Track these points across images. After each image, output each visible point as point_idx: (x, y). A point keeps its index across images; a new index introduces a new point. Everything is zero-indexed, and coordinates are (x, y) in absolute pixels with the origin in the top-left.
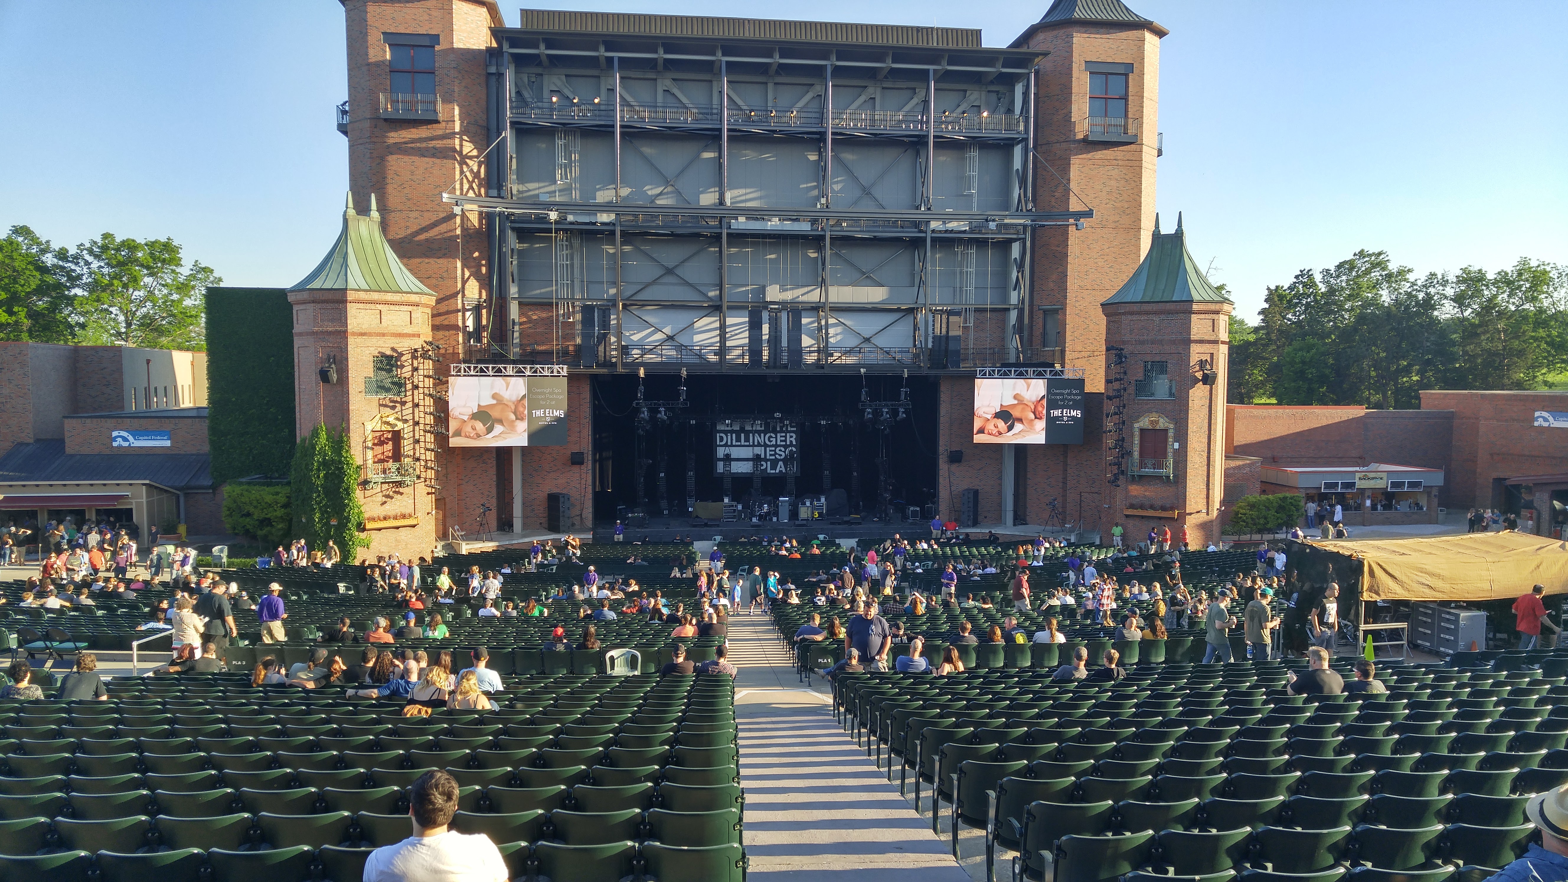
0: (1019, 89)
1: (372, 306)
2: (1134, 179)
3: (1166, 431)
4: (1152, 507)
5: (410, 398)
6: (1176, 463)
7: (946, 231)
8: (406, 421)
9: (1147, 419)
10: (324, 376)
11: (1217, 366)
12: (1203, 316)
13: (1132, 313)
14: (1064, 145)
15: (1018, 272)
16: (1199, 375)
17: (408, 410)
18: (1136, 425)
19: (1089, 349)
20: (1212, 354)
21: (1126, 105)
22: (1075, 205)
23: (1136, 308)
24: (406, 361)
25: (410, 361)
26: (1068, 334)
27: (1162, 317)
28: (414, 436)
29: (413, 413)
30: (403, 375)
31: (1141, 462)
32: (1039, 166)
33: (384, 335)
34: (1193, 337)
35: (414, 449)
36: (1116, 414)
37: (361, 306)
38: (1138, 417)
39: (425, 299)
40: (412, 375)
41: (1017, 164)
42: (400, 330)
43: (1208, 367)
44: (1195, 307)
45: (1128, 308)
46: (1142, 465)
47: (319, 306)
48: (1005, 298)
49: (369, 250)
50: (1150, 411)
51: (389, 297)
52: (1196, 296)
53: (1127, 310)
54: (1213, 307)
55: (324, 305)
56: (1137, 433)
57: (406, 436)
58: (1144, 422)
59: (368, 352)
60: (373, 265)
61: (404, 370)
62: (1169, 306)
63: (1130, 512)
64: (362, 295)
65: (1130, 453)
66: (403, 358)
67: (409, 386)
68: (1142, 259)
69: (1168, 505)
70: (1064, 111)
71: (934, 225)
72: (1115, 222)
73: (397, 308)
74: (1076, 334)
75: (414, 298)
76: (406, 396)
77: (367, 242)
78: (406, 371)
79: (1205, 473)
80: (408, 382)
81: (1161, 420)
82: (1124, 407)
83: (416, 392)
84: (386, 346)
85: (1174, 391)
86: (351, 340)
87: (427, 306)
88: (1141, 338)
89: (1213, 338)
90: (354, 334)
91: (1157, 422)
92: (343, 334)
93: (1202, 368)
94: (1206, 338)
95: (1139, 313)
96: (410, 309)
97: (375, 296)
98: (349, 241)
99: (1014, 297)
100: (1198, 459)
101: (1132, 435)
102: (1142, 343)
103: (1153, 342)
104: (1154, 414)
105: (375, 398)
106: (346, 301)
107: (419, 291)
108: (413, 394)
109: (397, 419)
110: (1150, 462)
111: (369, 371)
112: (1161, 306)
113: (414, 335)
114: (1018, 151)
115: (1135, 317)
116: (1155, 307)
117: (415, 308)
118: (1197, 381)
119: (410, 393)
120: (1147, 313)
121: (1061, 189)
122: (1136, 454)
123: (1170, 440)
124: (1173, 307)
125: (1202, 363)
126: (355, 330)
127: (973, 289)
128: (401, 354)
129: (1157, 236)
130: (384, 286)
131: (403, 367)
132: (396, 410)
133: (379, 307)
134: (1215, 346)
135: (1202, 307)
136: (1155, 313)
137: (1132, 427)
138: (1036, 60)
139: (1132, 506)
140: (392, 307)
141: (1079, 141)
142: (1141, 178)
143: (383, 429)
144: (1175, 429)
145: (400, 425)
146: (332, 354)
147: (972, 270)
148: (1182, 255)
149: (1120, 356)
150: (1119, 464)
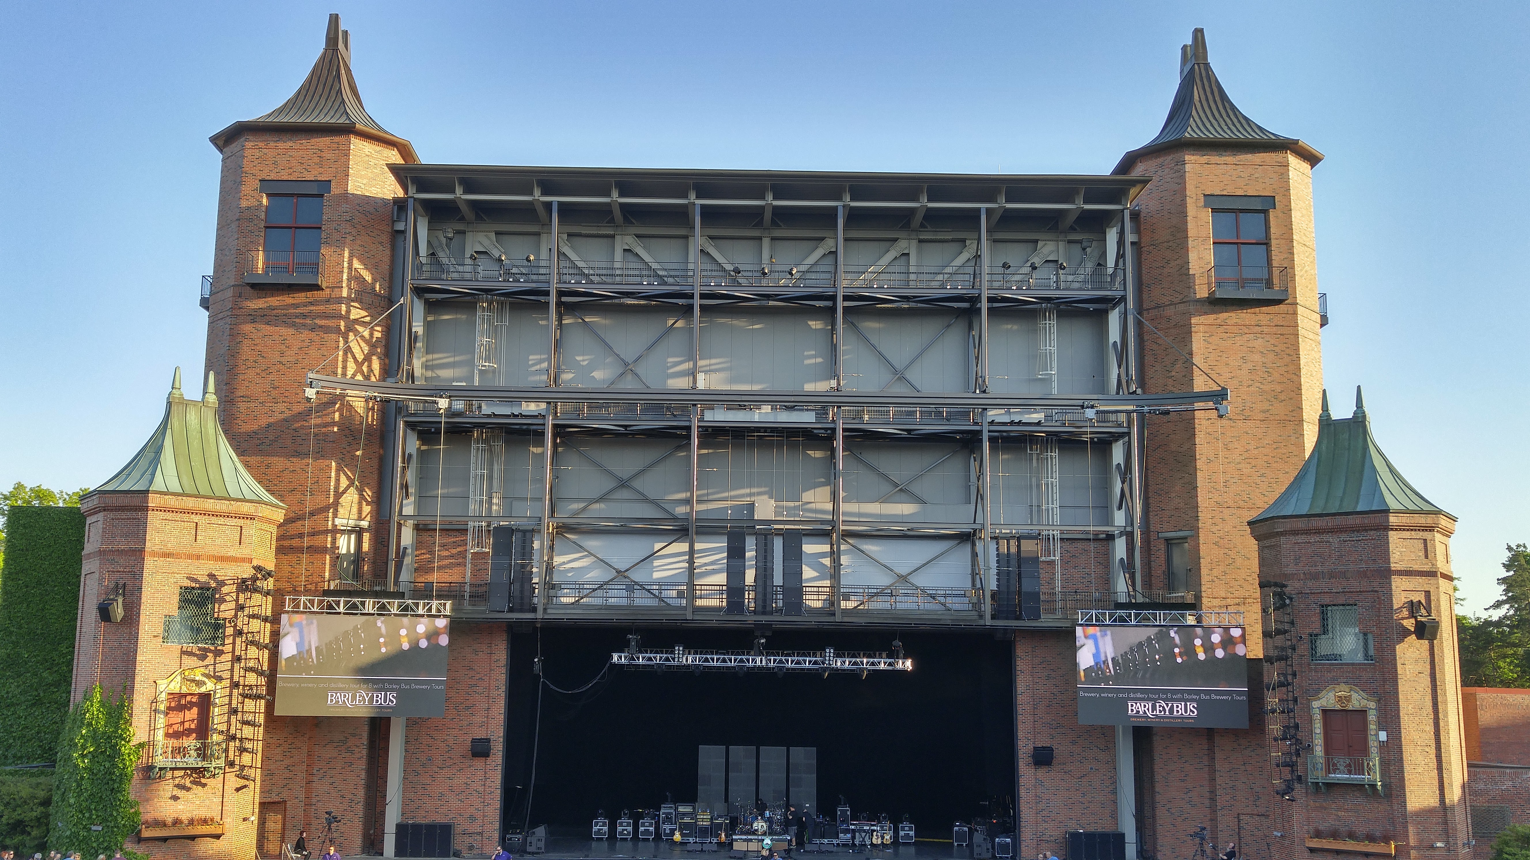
0: (1112, 236)
1: (186, 517)
2: (1288, 351)
3: (1363, 713)
4: (1352, 836)
5: (228, 648)
6: (1385, 765)
7: (1012, 423)
8: (220, 679)
9: (1331, 694)
10: (104, 613)
11: (1439, 611)
12: (1407, 534)
13: (1295, 532)
14: (1181, 307)
15: (1123, 482)
16: (1409, 624)
17: (224, 663)
18: (1316, 704)
19: (1237, 594)
20: (1428, 594)
21: (1268, 252)
22: (1200, 384)
23: (1301, 524)
24: (227, 594)
25: (234, 595)
26: (1204, 571)
27: (1344, 536)
28: (230, 704)
29: (232, 670)
30: (222, 615)
31: (1328, 762)
32: (1146, 338)
33: (198, 557)
34: (1394, 566)
35: (229, 722)
36: (1281, 685)
37: (169, 516)
38: (1318, 691)
39: (264, 511)
40: (236, 616)
41: (1114, 334)
42: (223, 552)
43: (1423, 611)
44: (1393, 519)
45: (1289, 525)
46: (1331, 767)
47: (111, 515)
48: (1108, 519)
49: (195, 444)
50: (1335, 681)
51: (210, 505)
52: (1393, 504)
53: (1288, 527)
54: (1422, 520)
55: (118, 515)
56: (1318, 717)
57: (217, 700)
58: (1328, 699)
59: (172, 580)
60: (197, 463)
61: (223, 607)
62: (1351, 520)
63: (1315, 843)
64: (172, 501)
65: (1309, 748)
66: (225, 589)
67: (229, 631)
68: (1307, 455)
69: (1378, 834)
70: (1178, 262)
71: (994, 414)
72: (1264, 412)
73: (221, 520)
74: (1215, 572)
75: (246, 508)
76: (223, 645)
77: (194, 434)
78: (226, 610)
79: (1436, 783)
80: (228, 625)
81: (1355, 696)
82: (1294, 675)
83: (238, 640)
84: (201, 571)
85: (1371, 652)
86: (149, 563)
87: (270, 521)
88: (1313, 570)
89: (1426, 568)
90: (154, 554)
91: (1348, 699)
92: (138, 554)
93: (1412, 615)
94: (1416, 567)
95: (1307, 532)
96: (241, 522)
97: (190, 503)
98: (169, 431)
99: (1119, 518)
100: (1420, 758)
101: (1311, 720)
102: (1315, 577)
103: (1332, 575)
104: (1343, 686)
105: (175, 647)
106: (146, 509)
107: (256, 498)
108: (234, 643)
109: (208, 676)
110: (1342, 762)
111: (172, 607)
112: (1339, 521)
113: (243, 560)
114: (1114, 318)
115: (1301, 539)
116: (1329, 522)
117: (248, 522)
118: (1406, 633)
119: (231, 640)
120: (1319, 531)
121: (1179, 365)
122: (1319, 751)
123: (1372, 727)
124: (1358, 522)
125: (1413, 607)
126: (155, 548)
127: (1056, 504)
128: (222, 584)
129: (1326, 423)
130: (204, 490)
131: (222, 601)
132: (206, 662)
133: (196, 518)
134: (1432, 580)
135: (1404, 520)
136: (1332, 531)
137: (1309, 708)
138: (1133, 191)
139: (1318, 834)
140: (214, 520)
141: (1200, 301)
142: (1298, 349)
143: (184, 690)
144: (1378, 709)
145: (209, 686)
146: (121, 582)
147: (1056, 481)
148: (1366, 448)
149: (1280, 596)
150: (1292, 765)
